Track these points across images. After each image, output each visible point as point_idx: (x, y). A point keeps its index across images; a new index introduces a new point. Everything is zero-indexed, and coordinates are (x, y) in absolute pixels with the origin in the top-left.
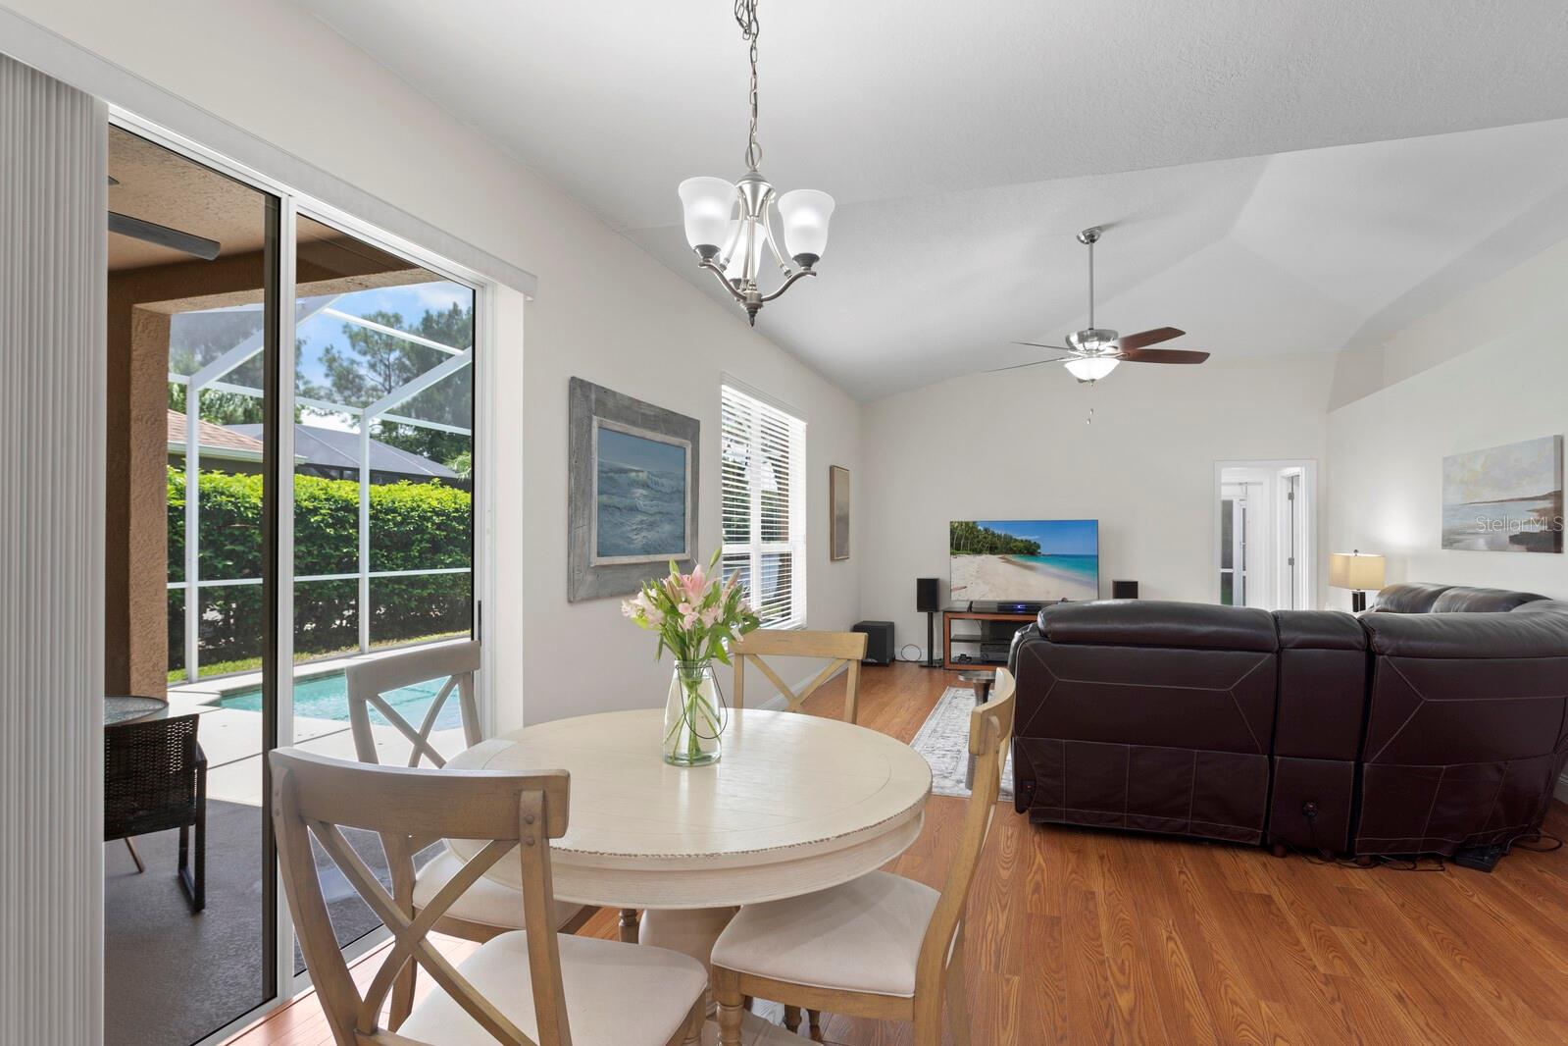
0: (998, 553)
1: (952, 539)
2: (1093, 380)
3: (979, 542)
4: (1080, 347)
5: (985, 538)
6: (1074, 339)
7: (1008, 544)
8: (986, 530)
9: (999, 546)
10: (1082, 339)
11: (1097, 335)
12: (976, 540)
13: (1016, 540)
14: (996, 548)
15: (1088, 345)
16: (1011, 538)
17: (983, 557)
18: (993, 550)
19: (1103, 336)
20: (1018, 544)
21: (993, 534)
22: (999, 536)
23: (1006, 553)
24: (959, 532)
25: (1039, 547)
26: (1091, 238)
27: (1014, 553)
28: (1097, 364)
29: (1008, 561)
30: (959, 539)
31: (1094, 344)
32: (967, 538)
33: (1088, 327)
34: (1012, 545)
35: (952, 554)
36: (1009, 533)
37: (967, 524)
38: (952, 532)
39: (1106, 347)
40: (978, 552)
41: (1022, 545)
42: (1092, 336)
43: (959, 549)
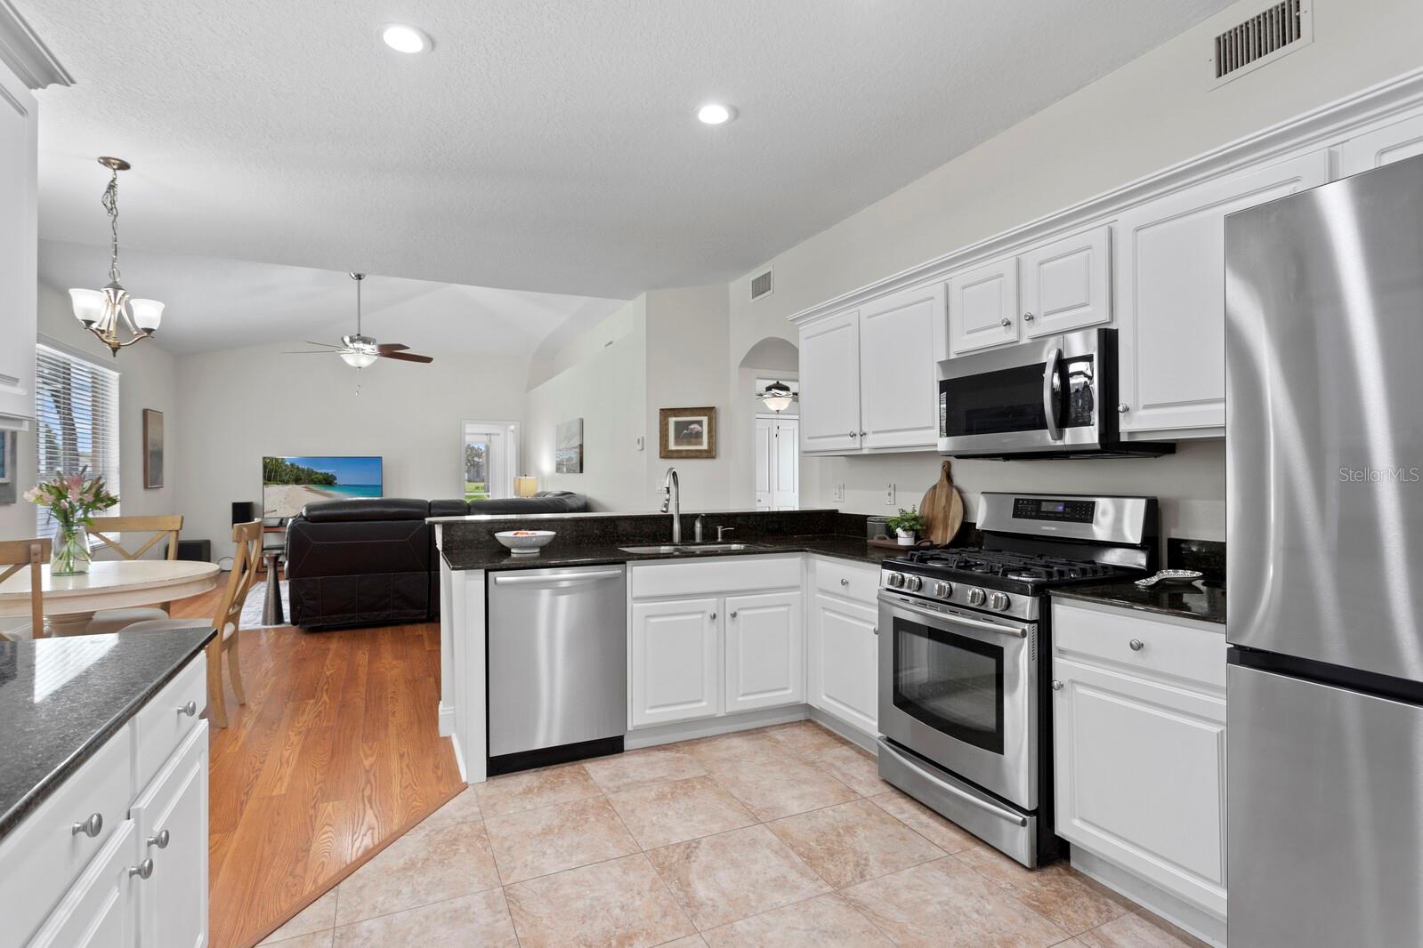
0: (303, 484)
1: (265, 472)
2: (360, 367)
3: (286, 475)
4: (351, 345)
5: (291, 471)
6: (347, 340)
7: (310, 476)
8: (292, 465)
9: (303, 477)
10: (352, 341)
11: (361, 340)
12: (283, 474)
13: (316, 473)
14: (301, 479)
15: (356, 345)
16: (313, 471)
17: (290, 486)
18: (297, 481)
19: (366, 341)
20: (318, 476)
21: (298, 468)
22: (303, 470)
23: (309, 484)
24: (270, 466)
25: (335, 478)
26: (359, 277)
27: (315, 483)
28: (362, 357)
29: (310, 490)
30: (269, 471)
31: (361, 345)
32: (274, 472)
33: (357, 333)
34: (313, 477)
35: (264, 484)
36: (311, 467)
37: (277, 460)
38: (265, 466)
39: (368, 348)
40: (287, 483)
41: (322, 477)
42: (359, 340)
43: (269, 480)
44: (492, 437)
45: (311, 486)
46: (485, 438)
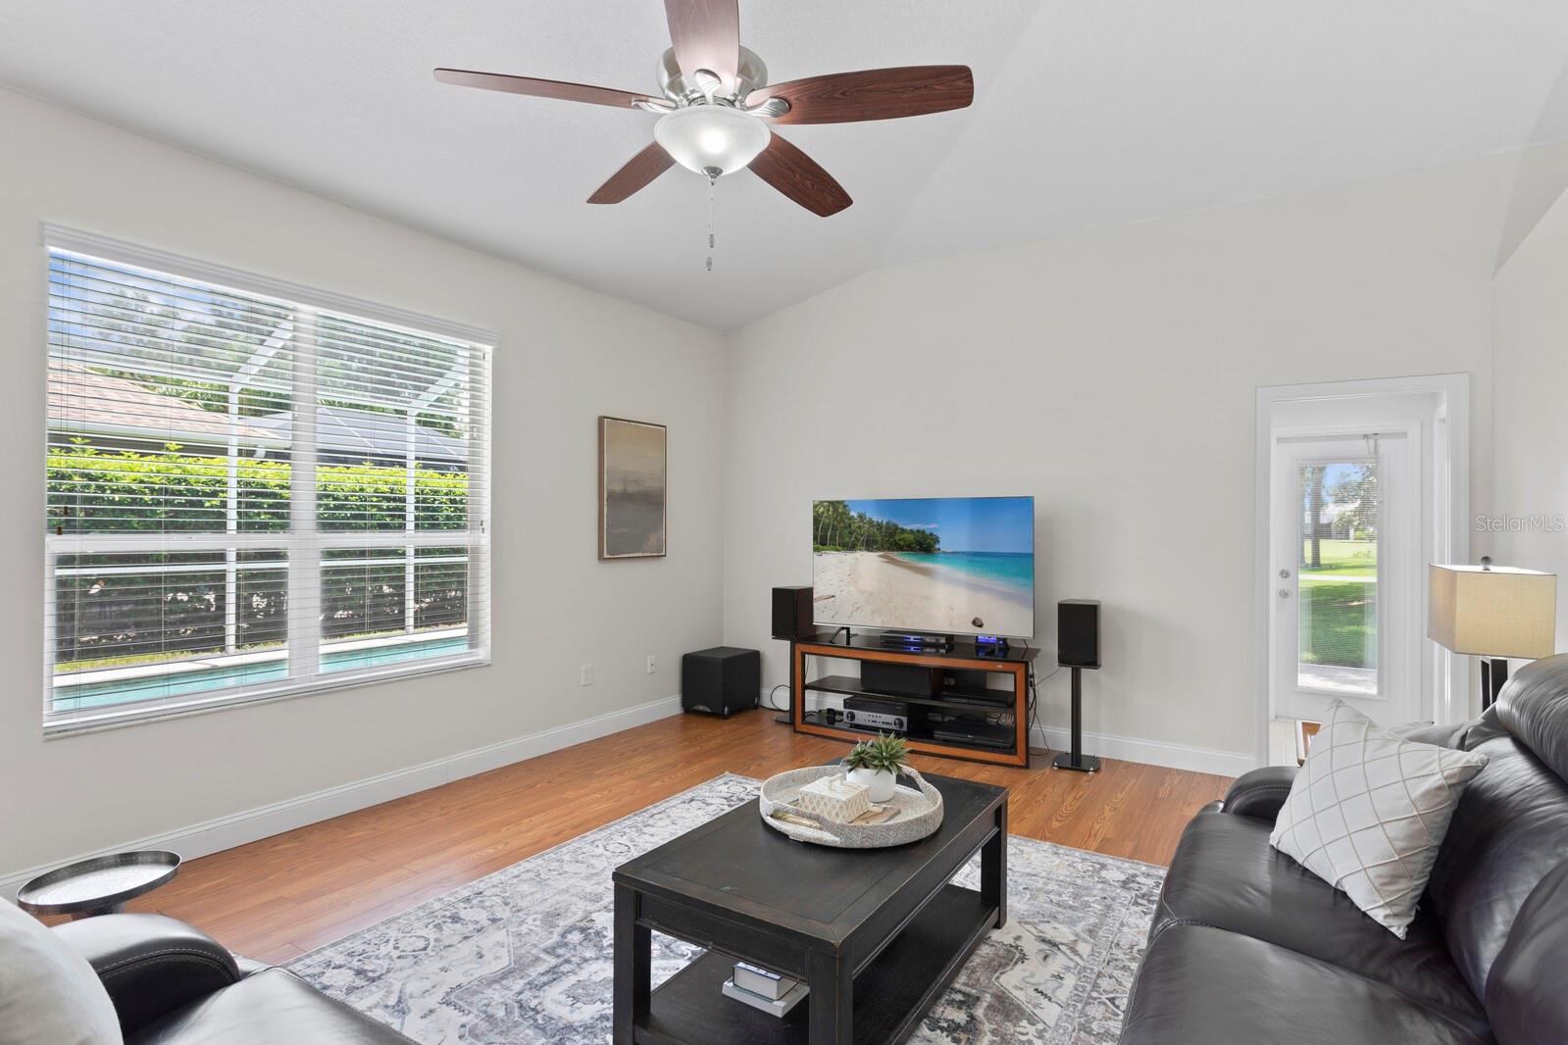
0: (879, 550)
1: (816, 529)
3: (851, 533)
5: (859, 527)
7: (891, 535)
8: (861, 516)
9: (879, 539)
12: (847, 531)
13: (903, 531)
14: (875, 542)
16: (896, 527)
17: (859, 554)
18: (871, 544)
20: (906, 536)
21: (871, 522)
22: (880, 525)
23: (889, 549)
24: (825, 520)
25: (937, 540)
27: (901, 548)
29: (893, 562)
30: (825, 529)
32: (834, 529)
34: (897, 538)
35: (815, 550)
37: (837, 508)
38: (816, 521)
40: (851, 547)
41: (912, 537)
43: (823, 543)
44: (1381, 442)
45: (895, 555)
46: (1361, 447)
